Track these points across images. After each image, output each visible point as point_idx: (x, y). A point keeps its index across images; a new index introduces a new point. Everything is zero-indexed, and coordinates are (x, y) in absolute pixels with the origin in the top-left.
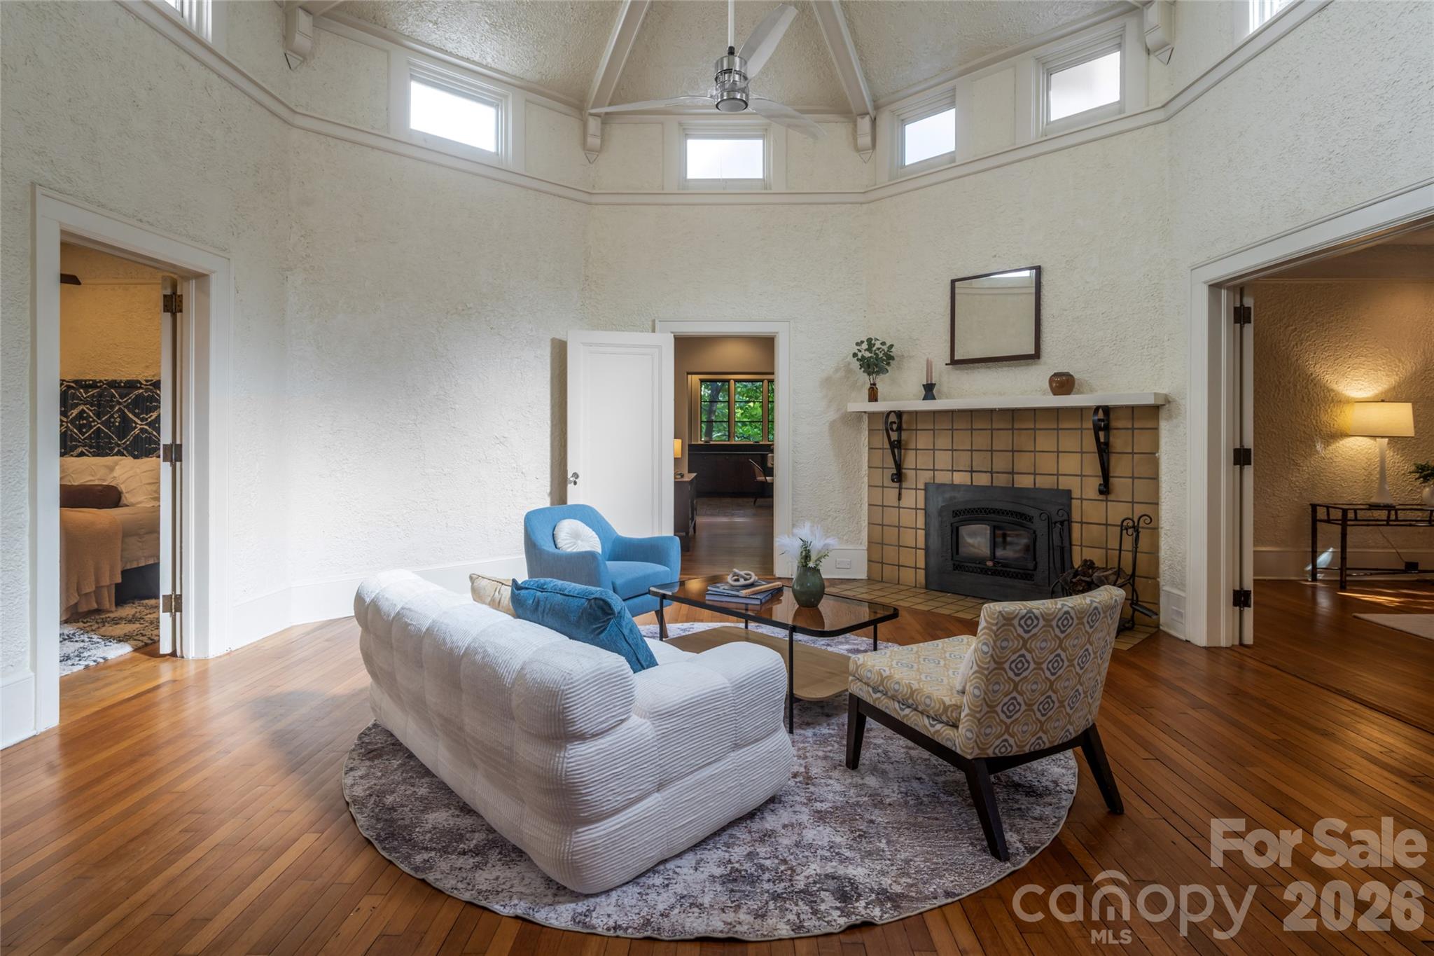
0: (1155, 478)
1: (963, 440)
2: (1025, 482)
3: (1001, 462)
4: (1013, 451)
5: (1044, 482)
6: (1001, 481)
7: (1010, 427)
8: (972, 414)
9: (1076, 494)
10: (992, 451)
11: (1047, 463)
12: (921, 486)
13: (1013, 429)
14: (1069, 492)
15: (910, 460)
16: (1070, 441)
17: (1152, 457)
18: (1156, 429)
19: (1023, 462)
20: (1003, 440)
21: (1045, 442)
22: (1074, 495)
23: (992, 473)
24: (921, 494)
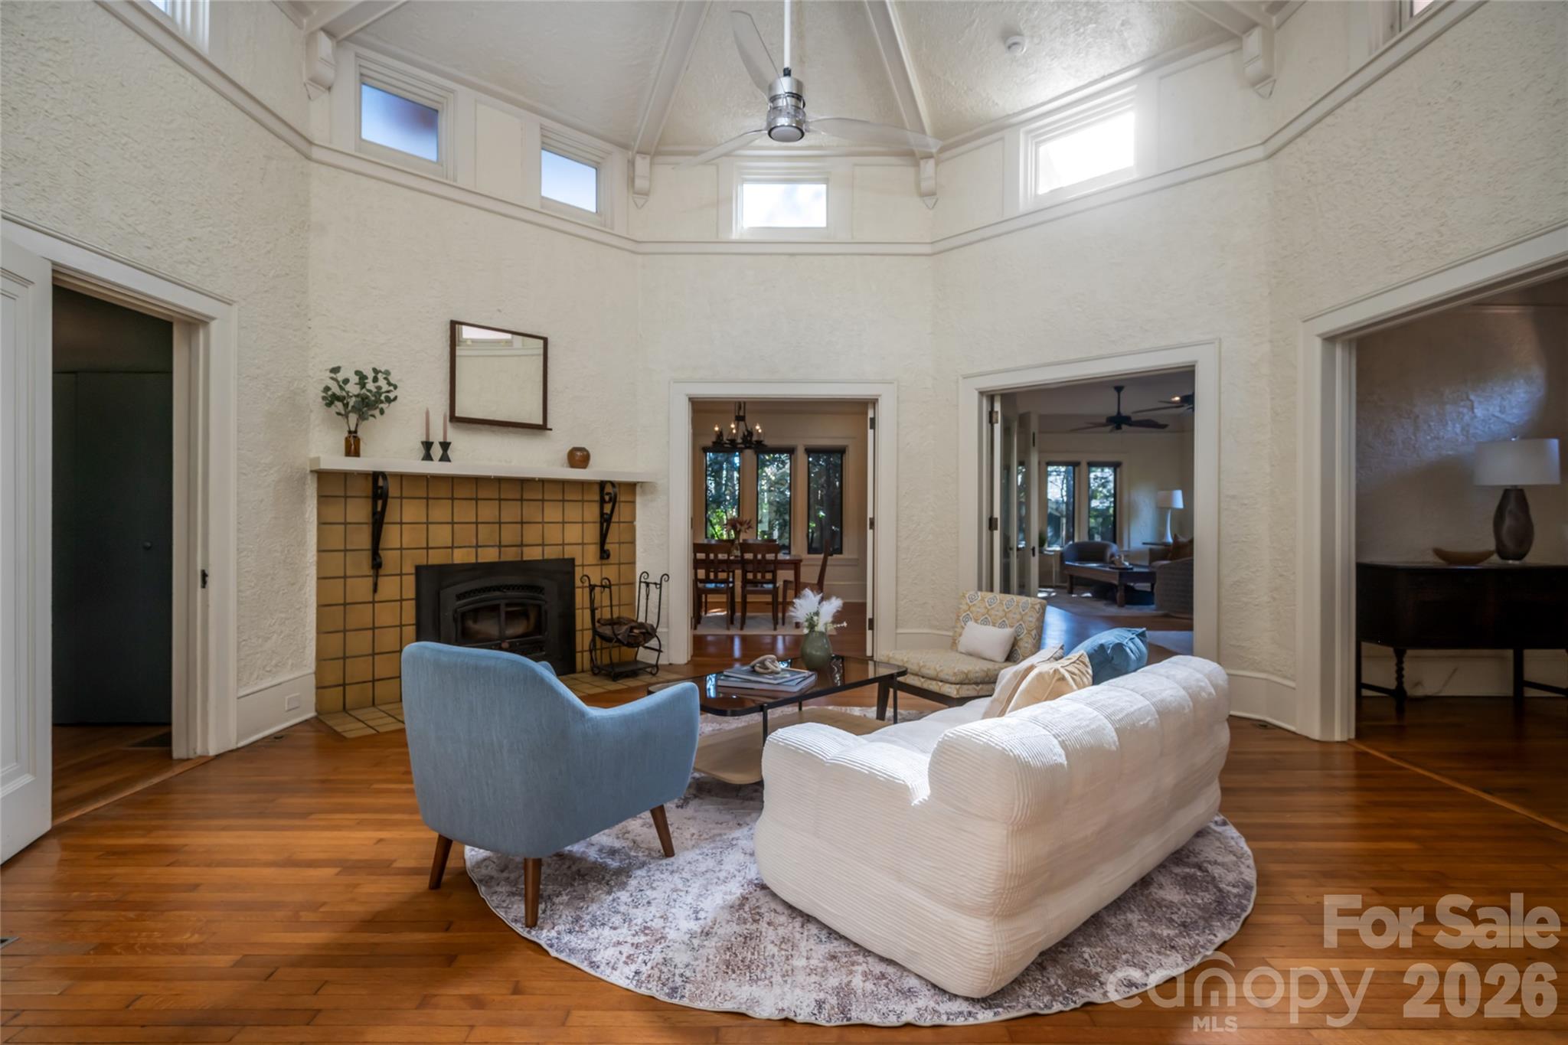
0: (633, 542)
1: (465, 512)
2: (533, 554)
3: (509, 534)
4: (522, 523)
5: (551, 553)
6: (510, 555)
7: (519, 497)
8: (477, 481)
9: (578, 562)
10: (500, 523)
11: (553, 534)
12: (409, 568)
13: (522, 500)
14: (572, 560)
15: (391, 536)
16: (573, 512)
17: (631, 523)
18: (634, 502)
19: (532, 534)
20: (511, 512)
21: (552, 513)
22: (577, 563)
23: (500, 546)
24: (410, 582)
